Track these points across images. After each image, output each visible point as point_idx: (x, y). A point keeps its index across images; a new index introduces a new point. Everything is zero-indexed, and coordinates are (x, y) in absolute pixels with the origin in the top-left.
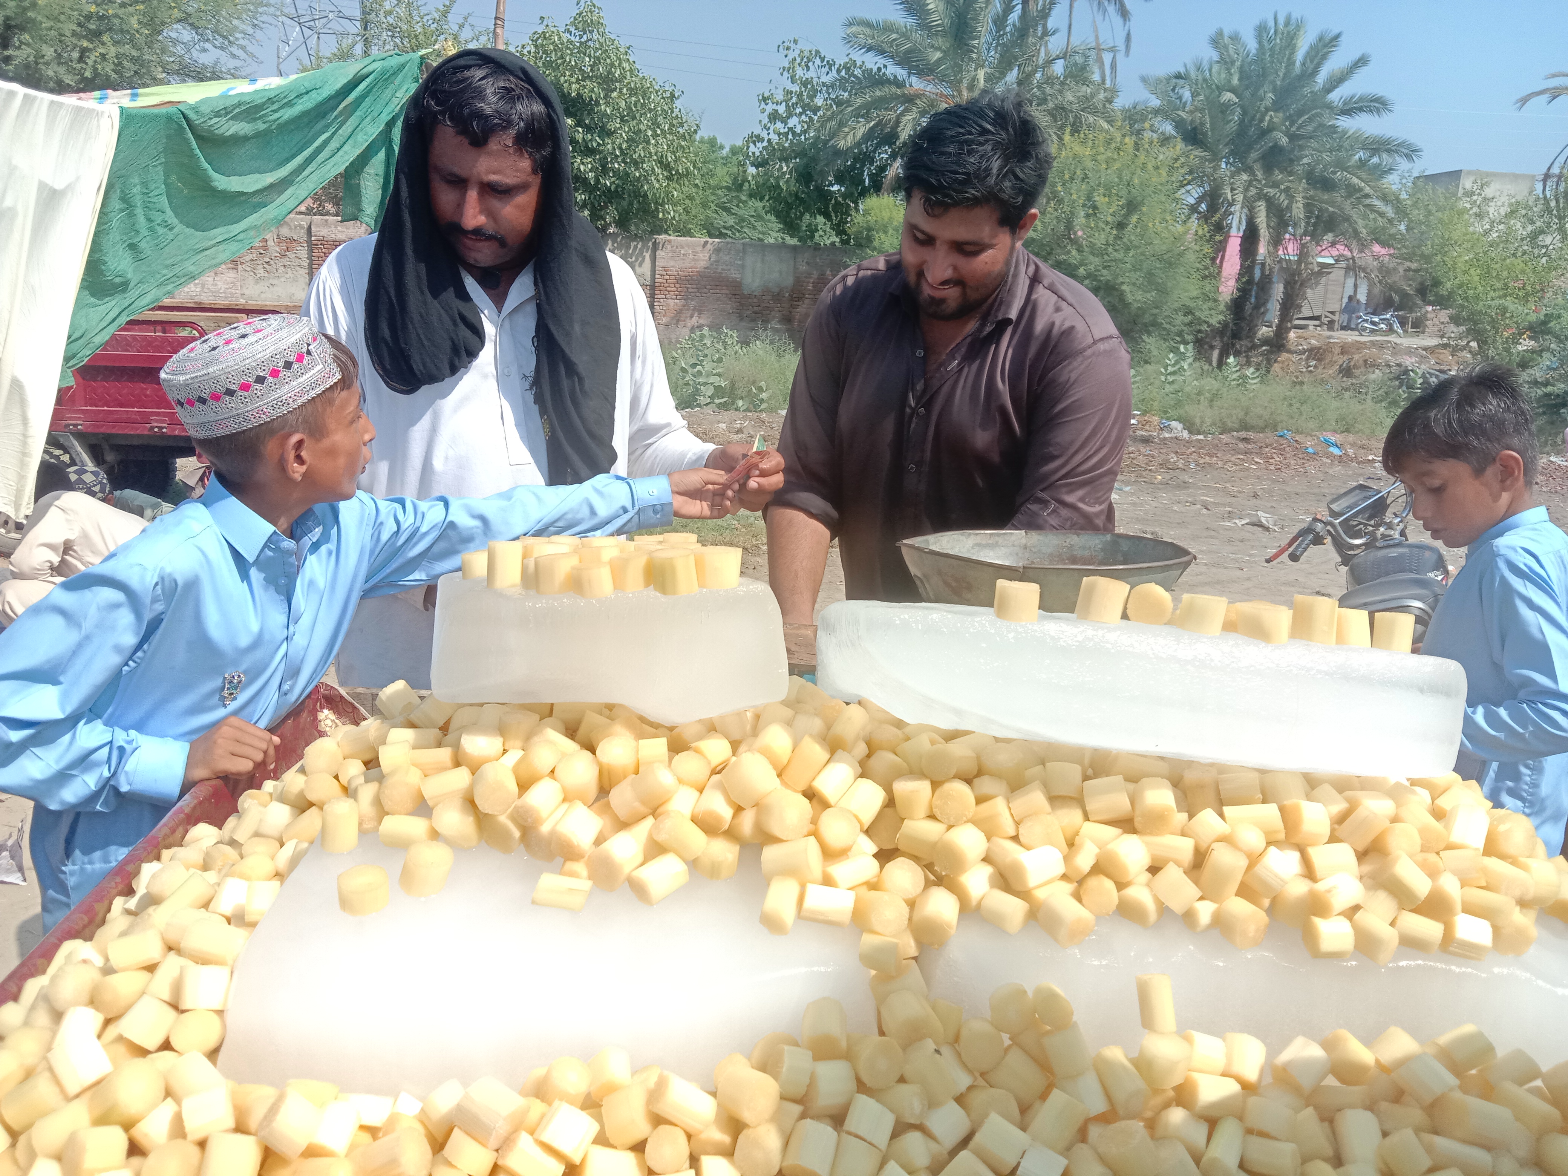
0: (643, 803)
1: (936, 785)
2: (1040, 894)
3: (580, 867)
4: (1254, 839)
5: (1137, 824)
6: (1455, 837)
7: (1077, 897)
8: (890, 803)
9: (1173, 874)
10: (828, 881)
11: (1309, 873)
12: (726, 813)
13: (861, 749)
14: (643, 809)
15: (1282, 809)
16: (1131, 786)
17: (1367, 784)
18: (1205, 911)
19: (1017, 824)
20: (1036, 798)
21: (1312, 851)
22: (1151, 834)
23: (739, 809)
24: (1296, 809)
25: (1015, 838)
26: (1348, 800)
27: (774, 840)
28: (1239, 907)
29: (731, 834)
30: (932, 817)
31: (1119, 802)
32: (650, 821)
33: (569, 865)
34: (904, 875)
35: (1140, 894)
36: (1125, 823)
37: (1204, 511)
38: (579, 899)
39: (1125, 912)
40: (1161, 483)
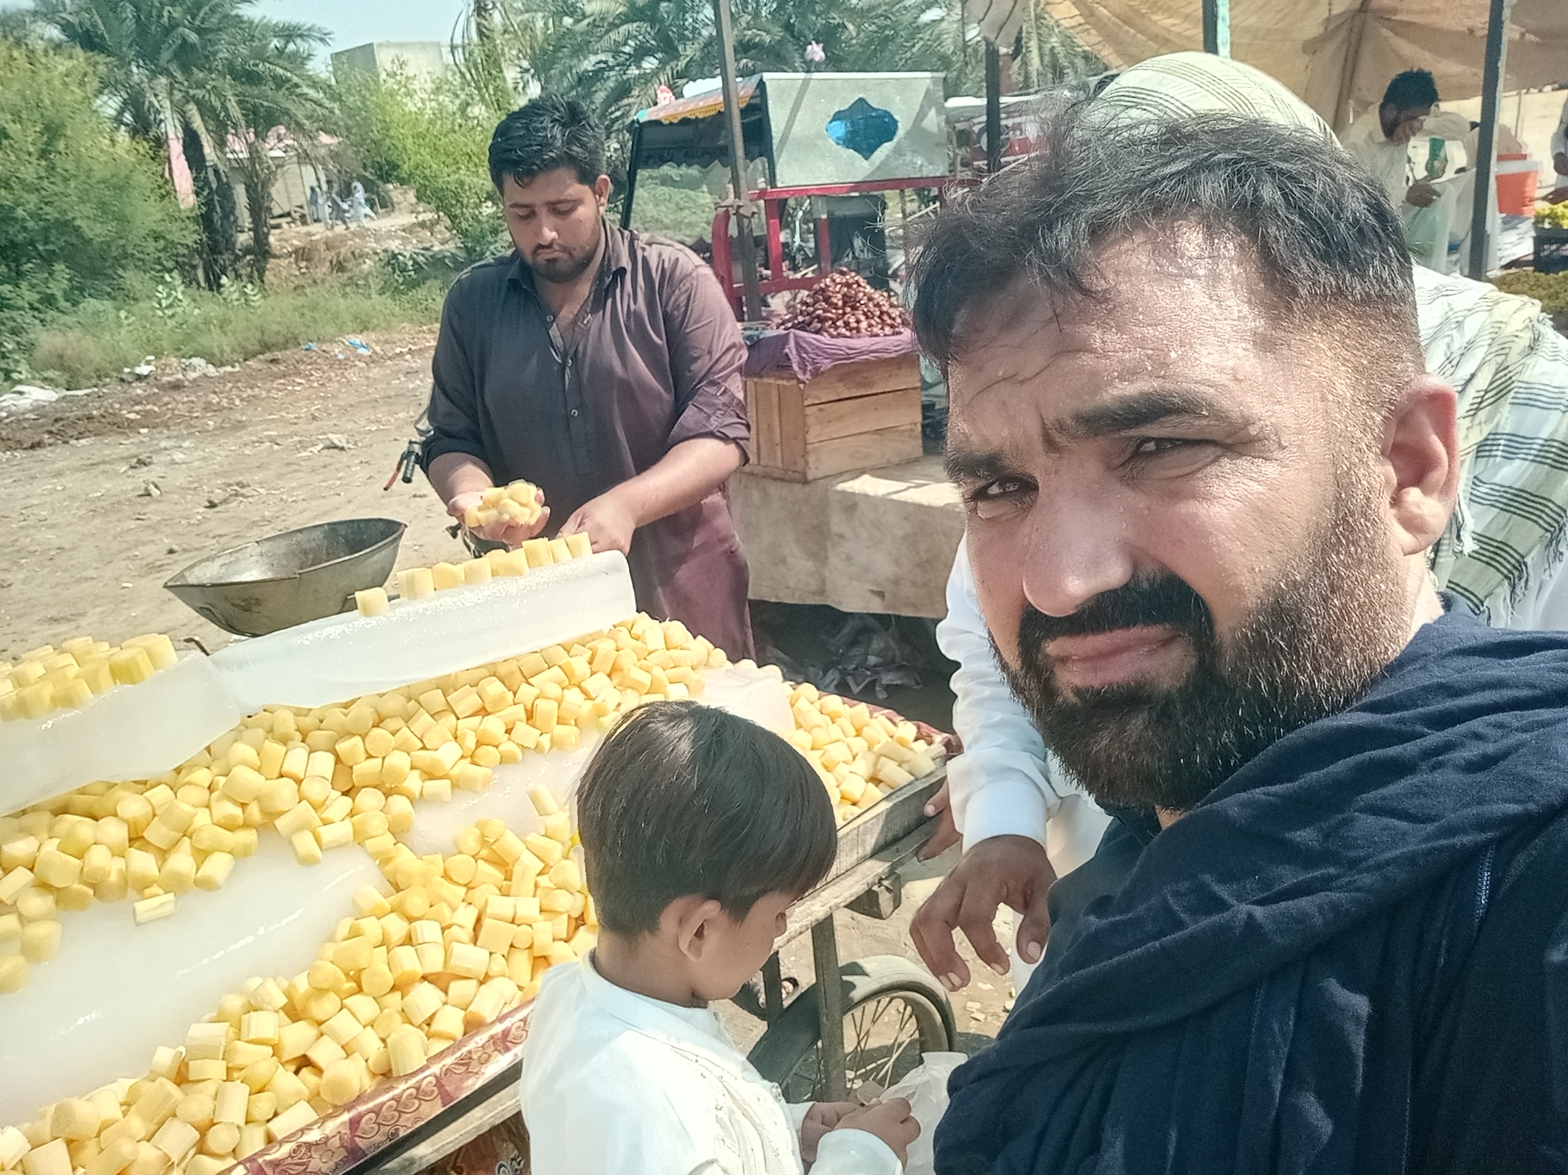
1: (363, 738)
2: (455, 772)
3: (155, 889)
4: (554, 690)
5: (489, 710)
6: (651, 647)
7: (474, 763)
8: (338, 760)
9: (522, 727)
10: (326, 822)
11: (588, 697)
12: (238, 811)
13: (299, 737)
14: (178, 835)
15: (561, 667)
16: (475, 689)
17: (595, 636)
18: (545, 741)
19: (420, 739)
20: (424, 719)
21: (584, 684)
22: (499, 711)
23: (243, 805)
24: (569, 664)
25: (424, 748)
26: (591, 648)
27: (280, 814)
28: (560, 730)
29: (246, 825)
30: (370, 757)
31: (474, 701)
32: (186, 841)
33: (147, 892)
34: (369, 798)
35: (508, 746)
36: (483, 712)
37: (276, 447)
38: (169, 908)
39: (505, 760)
40: (216, 429)
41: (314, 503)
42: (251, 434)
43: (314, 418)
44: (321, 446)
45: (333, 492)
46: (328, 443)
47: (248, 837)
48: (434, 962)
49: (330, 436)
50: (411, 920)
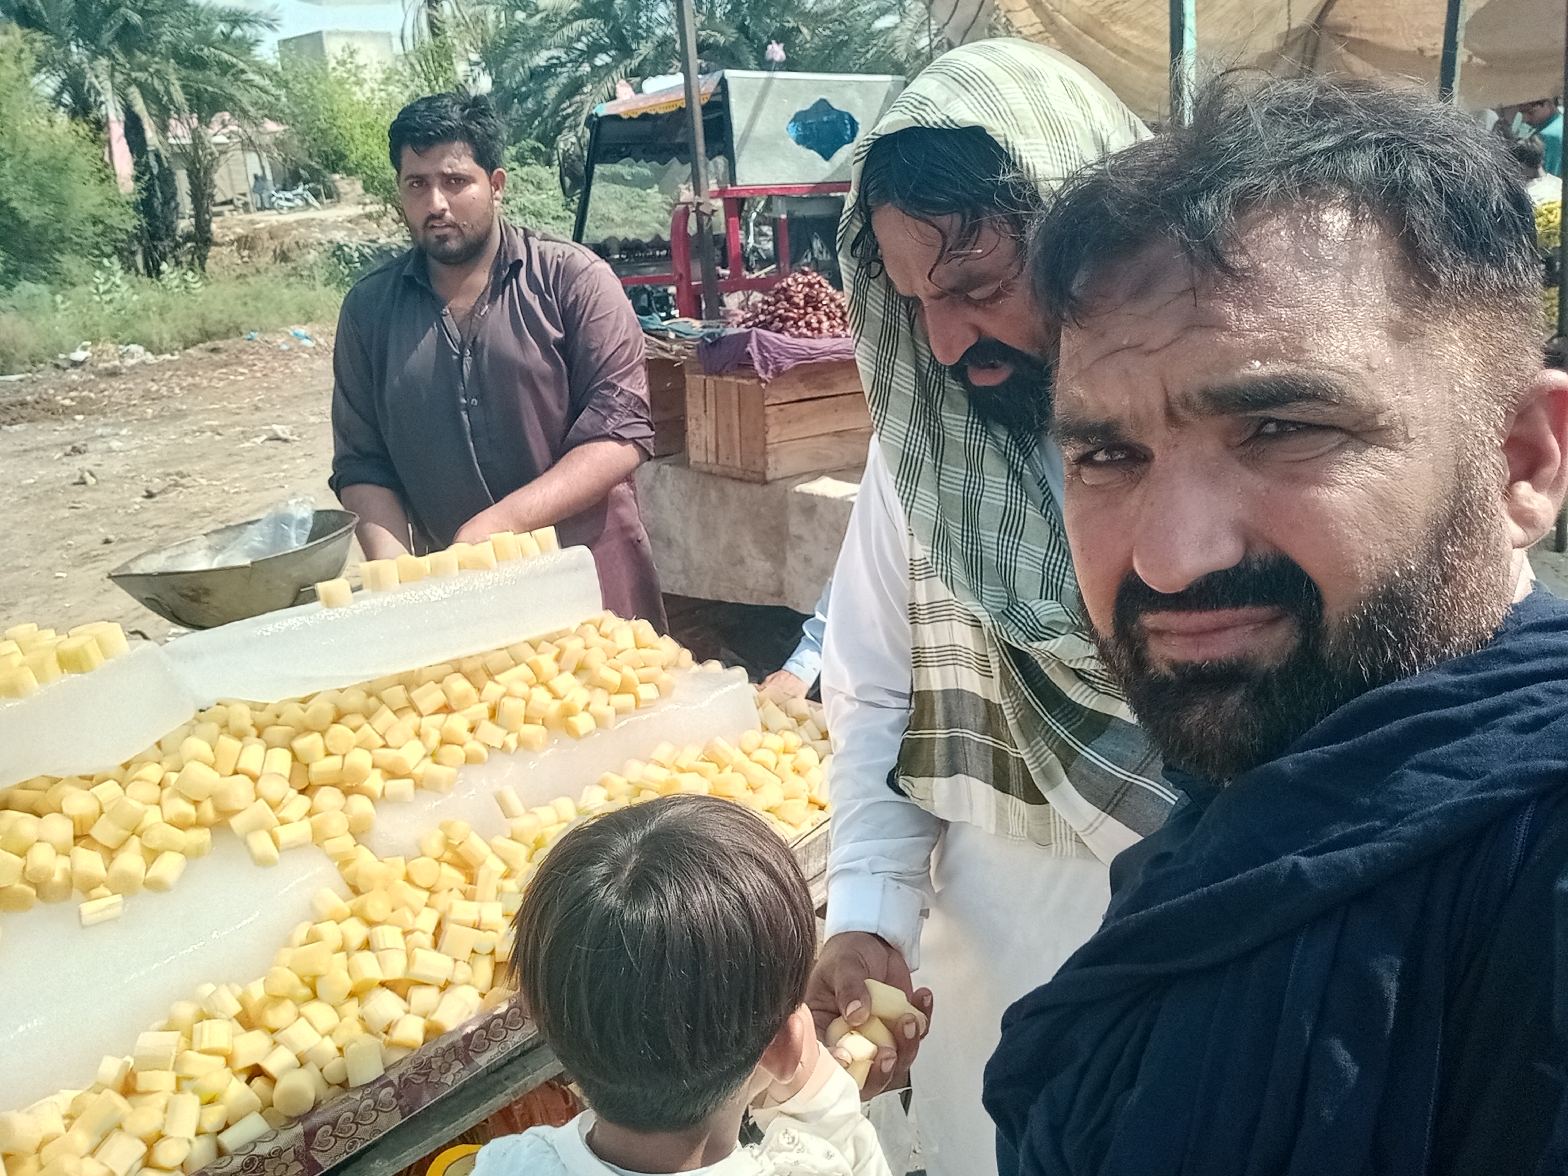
0: (126, 829)
1: (323, 733)
2: (418, 771)
3: (102, 890)
4: (521, 688)
5: (454, 707)
6: (620, 647)
7: (437, 763)
8: (295, 757)
9: (487, 726)
10: (283, 822)
11: (556, 697)
12: (190, 809)
13: (254, 732)
14: (127, 833)
15: (528, 665)
16: (439, 686)
17: (562, 634)
18: (512, 741)
19: (382, 737)
20: (386, 716)
21: (551, 683)
22: (463, 709)
23: (196, 803)
24: (536, 661)
25: (386, 746)
26: (558, 646)
27: (235, 812)
28: (528, 730)
29: (199, 824)
30: (329, 754)
31: (437, 697)
32: (135, 840)
33: (94, 893)
34: (328, 797)
35: (474, 745)
36: (446, 709)
37: (218, 438)
38: (117, 911)
39: (471, 759)
40: (154, 417)
41: (257, 495)
42: (189, 423)
43: (257, 409)
44: (265, 437)
45: (277, 484)
46: (271, 434)
47: (202, 836)
48: (396, 969)
49: (275, 427)
50: (371, 924)
